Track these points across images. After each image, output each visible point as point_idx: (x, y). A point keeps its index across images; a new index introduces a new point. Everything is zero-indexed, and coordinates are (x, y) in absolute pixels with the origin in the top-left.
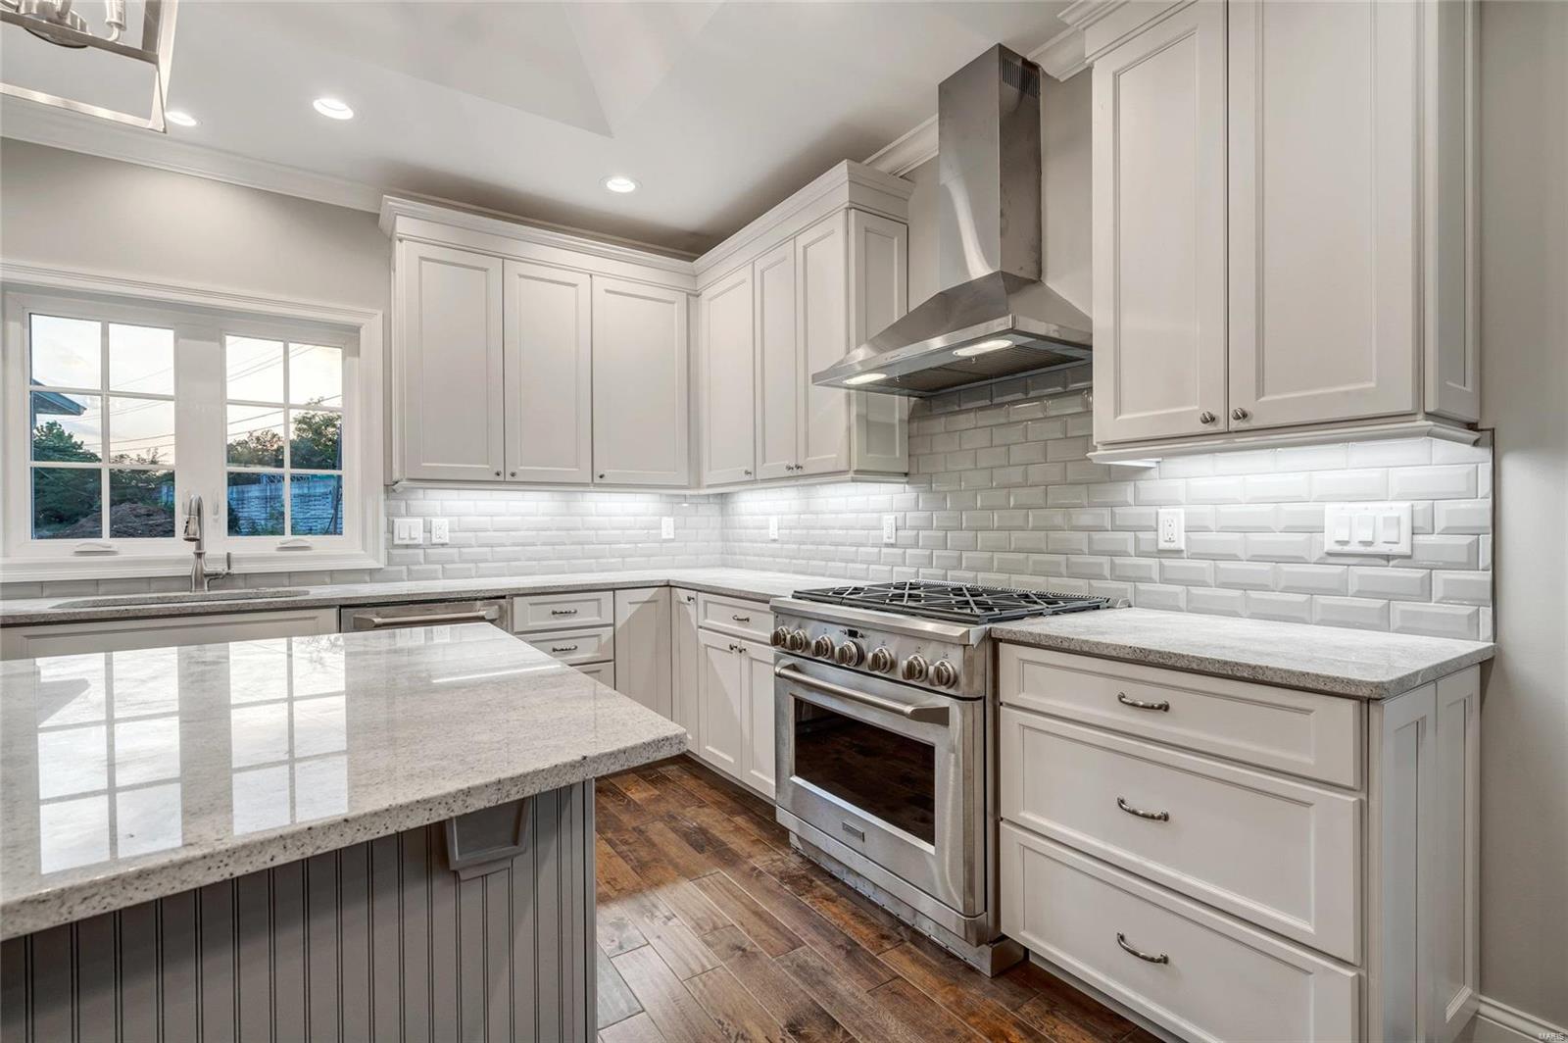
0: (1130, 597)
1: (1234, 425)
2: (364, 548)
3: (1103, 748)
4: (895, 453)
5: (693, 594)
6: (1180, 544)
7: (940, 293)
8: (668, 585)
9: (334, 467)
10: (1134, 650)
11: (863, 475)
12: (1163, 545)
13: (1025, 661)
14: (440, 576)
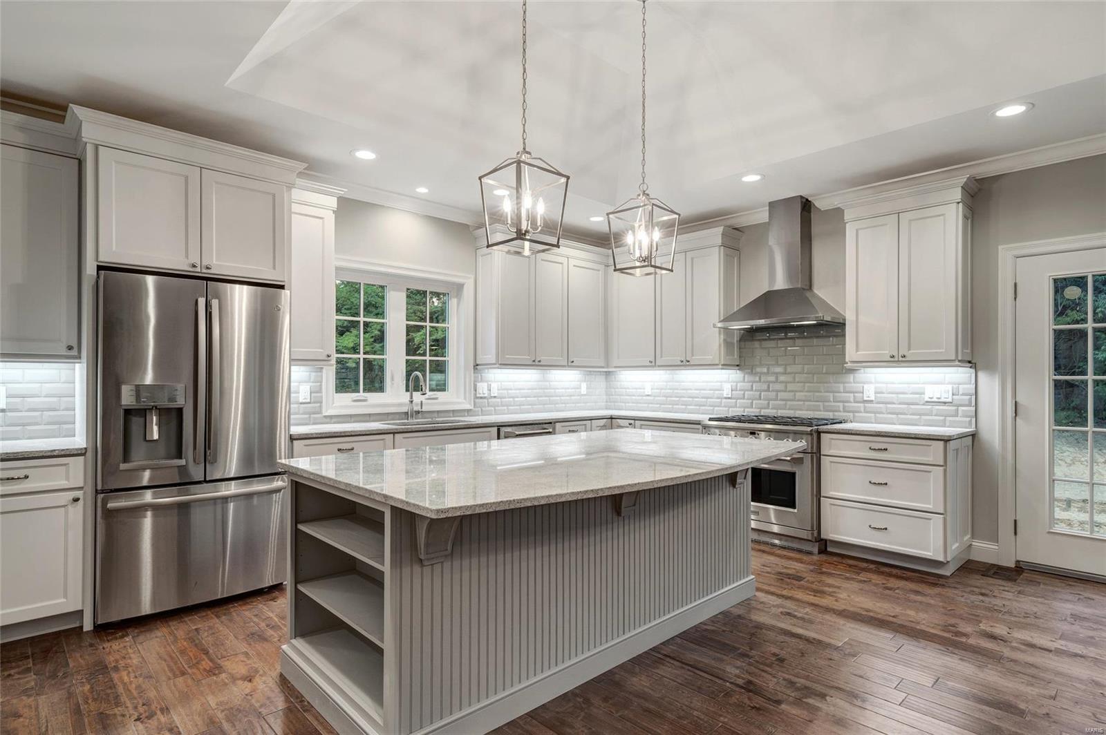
0: (852, 419)
1: (901, 359)
2: (465, 398)
3: (863, 465)
4: (734, 356)
5: (632, 422)
6: (872, 398)
7: (768, 291)
8: (611, 418)
9: (442, 356)
10: (876, 432)
11: (726, 366)
12: (865, 399)
13: (832, 439)
14: (493, 413)
